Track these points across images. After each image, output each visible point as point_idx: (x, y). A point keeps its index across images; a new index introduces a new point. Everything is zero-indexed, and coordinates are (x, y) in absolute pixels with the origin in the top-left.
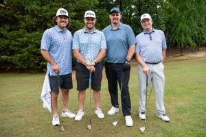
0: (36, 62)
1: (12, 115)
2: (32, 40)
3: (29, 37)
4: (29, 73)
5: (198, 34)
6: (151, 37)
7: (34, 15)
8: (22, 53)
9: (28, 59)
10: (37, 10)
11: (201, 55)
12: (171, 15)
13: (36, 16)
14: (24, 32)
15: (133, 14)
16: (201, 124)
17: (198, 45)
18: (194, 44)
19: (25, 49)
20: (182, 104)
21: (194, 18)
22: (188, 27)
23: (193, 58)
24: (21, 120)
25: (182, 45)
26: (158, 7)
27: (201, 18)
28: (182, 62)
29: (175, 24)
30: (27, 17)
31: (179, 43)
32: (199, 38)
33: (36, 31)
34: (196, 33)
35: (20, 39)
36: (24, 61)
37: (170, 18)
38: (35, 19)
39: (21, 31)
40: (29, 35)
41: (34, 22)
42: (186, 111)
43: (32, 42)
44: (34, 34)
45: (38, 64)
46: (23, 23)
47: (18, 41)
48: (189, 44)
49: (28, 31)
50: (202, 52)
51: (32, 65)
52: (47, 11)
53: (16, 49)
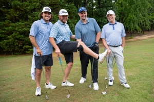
0: (19, 46)
1: (5, 87)
2: (16, 29)
3: (14, 27)
4: (14, 54)
5: (143, 22)
6: (114, 28)
7: (16, 9)
8: (8, 39)
9: (14, 44)
10: (19, 5)
11: (145, 37)
12: (123, 8)
13: (19, 10)
14: (9, 23)
15: (94, 7)
16: (145, 87)
17: (143, 30)
18: (140, 29)
19: (11, 36)
20: (131, 74)
21: (140, 10)
22: (135, 17)
23: (140, 40)
24: (13, 90)
25: (132, 31)
26: (113, 2)
27: (144, 10)
28: (131, 43)
29: (126, 15)
30: (11, 11)
31: (129, 29)
32: (143, 25)
33: (19, 21)
34: (141, 21)
35: (6, 28)
36: (10, 45)
37: (122, 10)
38: (18, 12)
39: (7, 22)
40: (14, 24)
41: (17, 14)
42: (134, 79)
43: (16, 31)
44: (17, 24)
45: (21, 48)
46: (8, 16)
47: (5, 30)
48: (136, 30)
49: (12, 22)
50: (146, 35)
51: (17, 48)
52: (27, 6)
53: (3, 36)
